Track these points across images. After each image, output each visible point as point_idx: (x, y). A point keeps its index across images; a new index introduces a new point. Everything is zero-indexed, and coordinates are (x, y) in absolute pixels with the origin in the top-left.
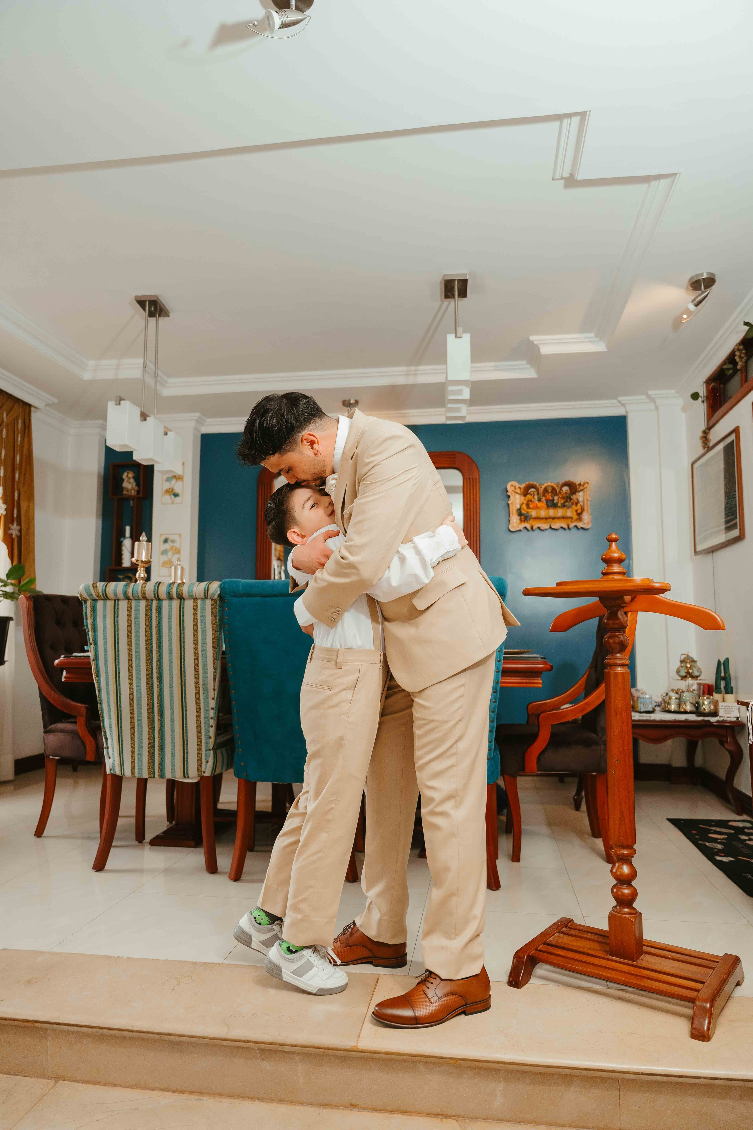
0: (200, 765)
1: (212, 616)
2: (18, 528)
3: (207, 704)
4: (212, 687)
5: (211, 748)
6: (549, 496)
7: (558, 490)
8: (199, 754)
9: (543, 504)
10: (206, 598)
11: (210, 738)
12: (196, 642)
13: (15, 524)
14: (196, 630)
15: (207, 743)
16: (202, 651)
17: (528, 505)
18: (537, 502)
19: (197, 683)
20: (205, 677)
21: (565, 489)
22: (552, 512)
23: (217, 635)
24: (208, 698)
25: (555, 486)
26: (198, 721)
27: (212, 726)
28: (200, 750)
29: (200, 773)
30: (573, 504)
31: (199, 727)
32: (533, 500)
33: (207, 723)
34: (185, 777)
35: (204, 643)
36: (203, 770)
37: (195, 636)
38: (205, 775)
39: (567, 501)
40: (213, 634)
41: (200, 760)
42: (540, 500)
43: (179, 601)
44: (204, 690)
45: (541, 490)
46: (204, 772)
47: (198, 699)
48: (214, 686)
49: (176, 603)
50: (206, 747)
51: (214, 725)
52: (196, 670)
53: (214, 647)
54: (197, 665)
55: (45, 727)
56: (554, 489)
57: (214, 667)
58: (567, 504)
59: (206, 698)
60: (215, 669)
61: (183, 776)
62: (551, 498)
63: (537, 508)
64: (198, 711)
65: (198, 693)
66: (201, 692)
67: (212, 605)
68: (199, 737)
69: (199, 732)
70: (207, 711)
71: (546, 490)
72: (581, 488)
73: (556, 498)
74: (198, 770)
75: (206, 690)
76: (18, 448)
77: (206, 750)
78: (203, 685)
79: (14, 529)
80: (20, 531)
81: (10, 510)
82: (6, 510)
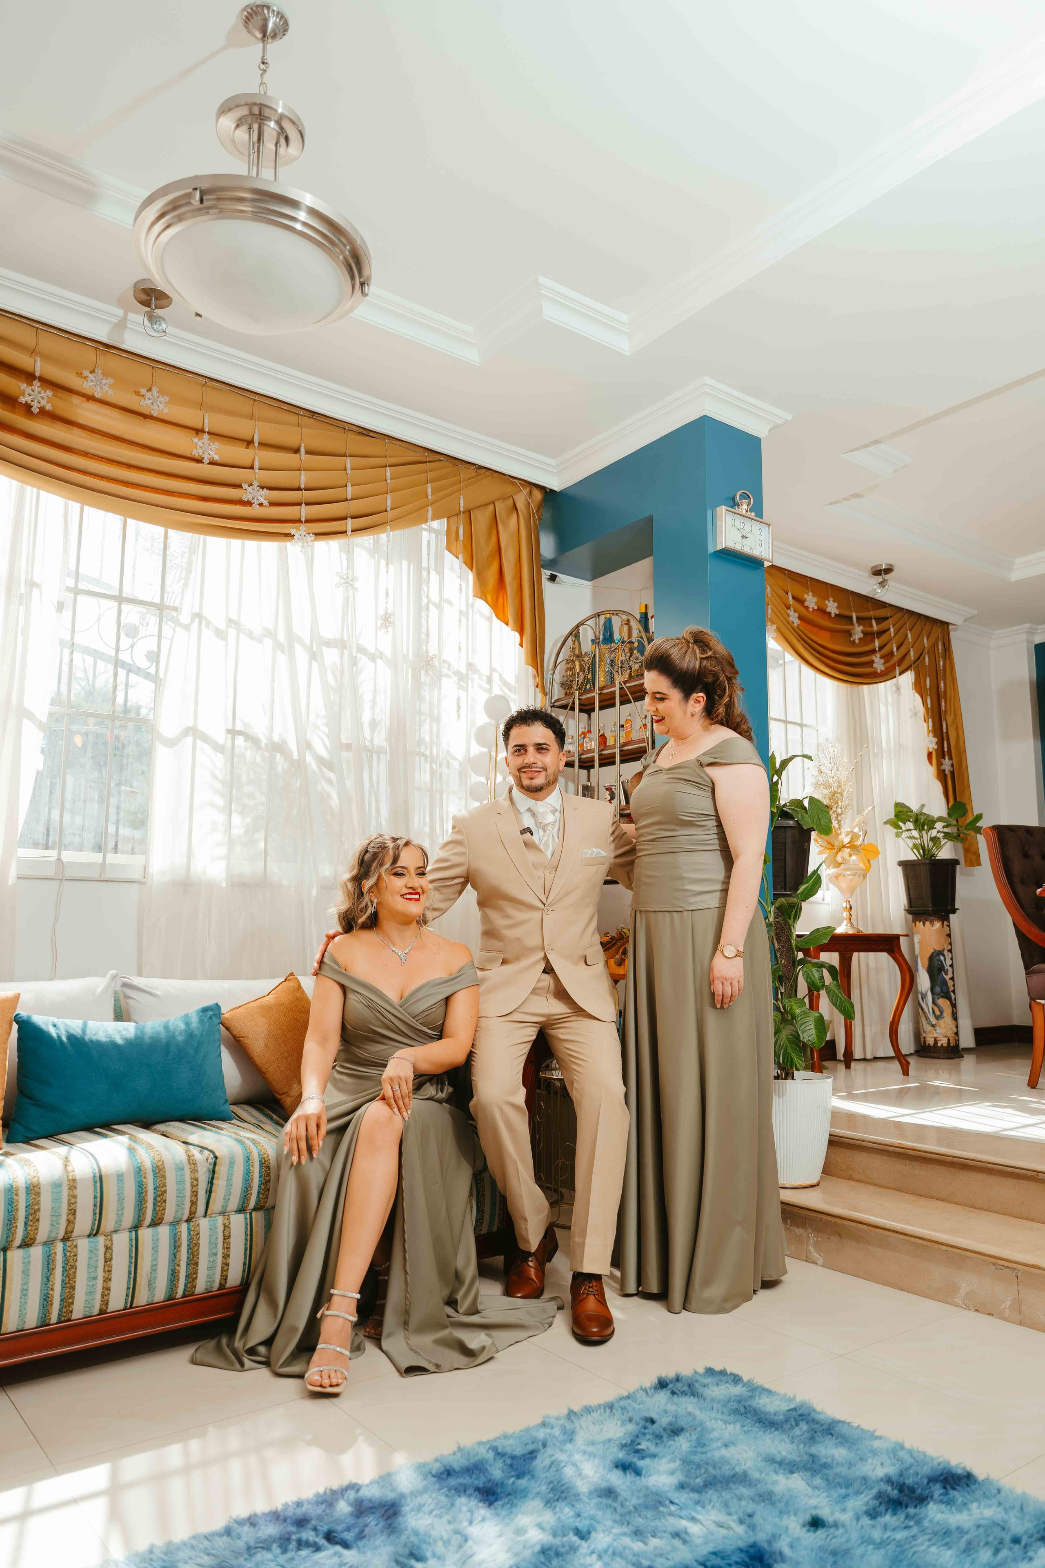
2: (950, 762)
13: (947, 758)
55: (1027, 967)
76: (940, 674)
79: (947, 764)
80: (952, 765)
81: (940, 743)
82: (937, 743)
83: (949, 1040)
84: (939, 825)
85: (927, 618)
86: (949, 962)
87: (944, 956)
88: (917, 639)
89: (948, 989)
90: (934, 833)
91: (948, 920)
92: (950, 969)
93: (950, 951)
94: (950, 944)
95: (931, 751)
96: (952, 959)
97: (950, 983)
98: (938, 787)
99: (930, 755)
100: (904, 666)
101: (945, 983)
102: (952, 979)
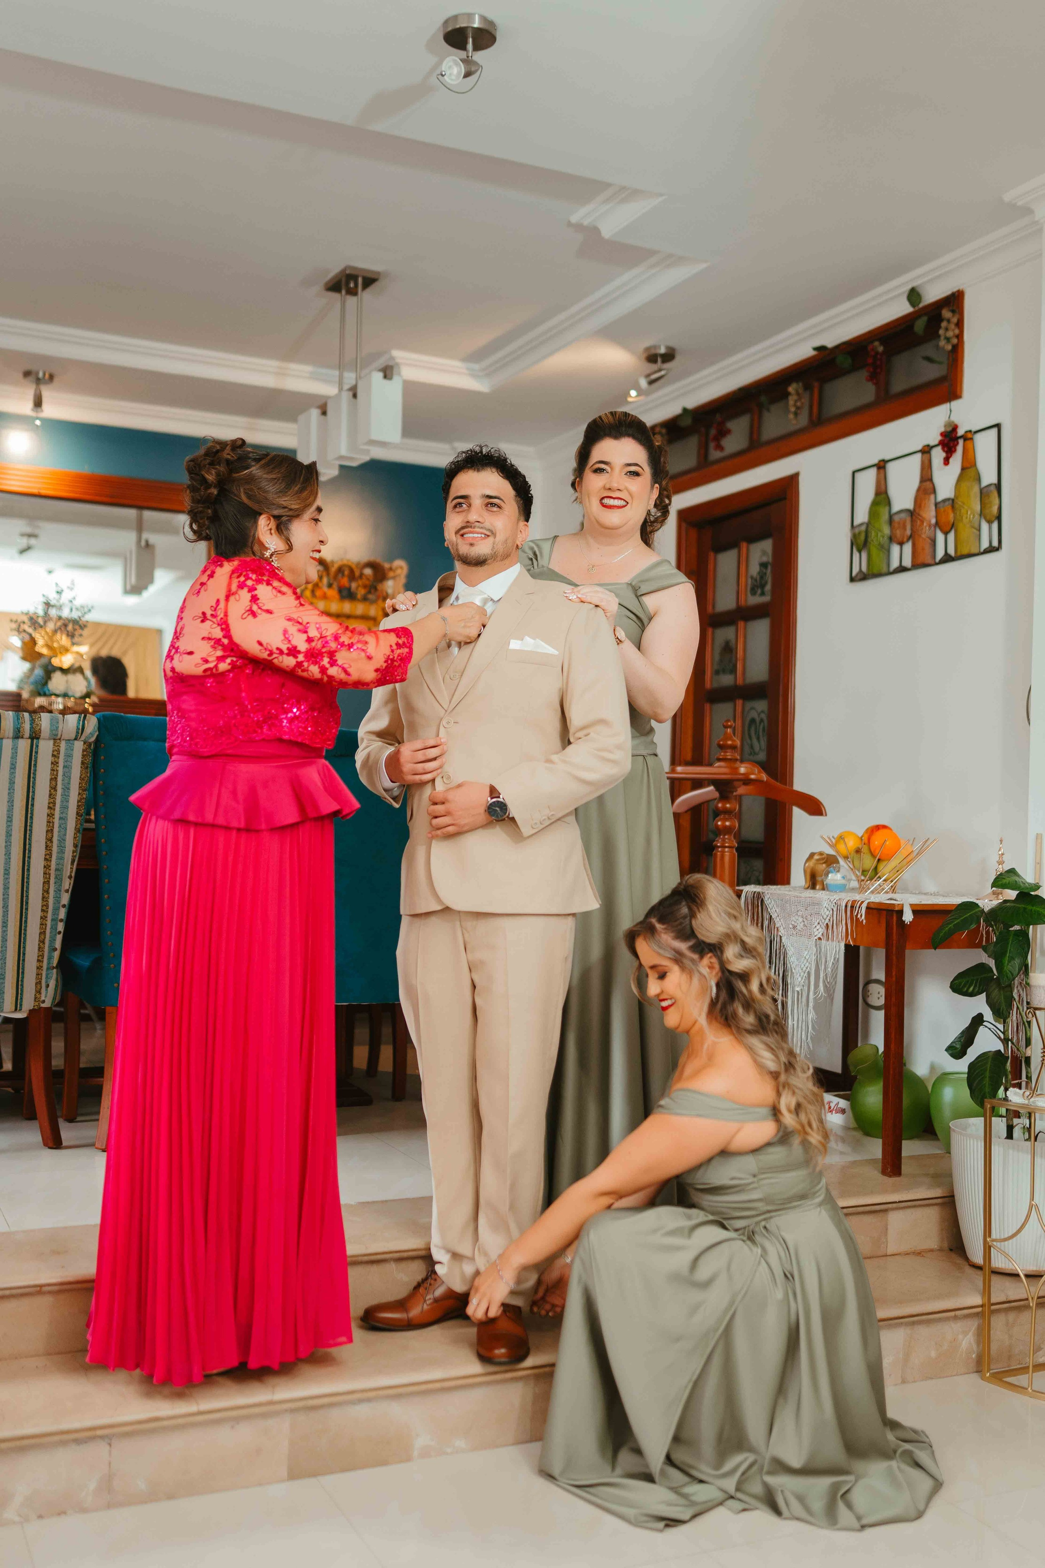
0: (39, 992)
1: (81, 767)
3: (58, 899)
4: (69, 874)
5: (55, 965)
6: (345, 581)
7: (357, 573)
8: (39, 974)
9: (333, 593)
10: (76, 739)
11: (56, 949)
12: (51, 807)
14: (54, 788)
15: (50, 958)
16: (60, 818)
17: (313, 592)
18: (325, 589)
19: (47, 867)
20: (60, 858)
21: (368, 571)
22: (347, 607)
23: (84, 796)
24: (60, 891)
25: (354, 567)
26: (43, 925)
27: (60, 933)
28: (39, 968)
29: (37, 1004)
30: (378, 598)
31: (43, 933)
32: (320, 585)
33: (54, 927)
34: (16, 1009)
35: (64, 808)
36: (43, 998)
37: (52, 796)
38: (43, 1005)
39: (369, 592)
40: (79, 794)
41: (38, 983)
42: (330, 586)
43: (30, 741)
44: (56, 878)
45: (333, 570)
46: (44, 1002)
47: (46, 891)
48: (71, 872)
49: (24, 745)
50: (49, 963)
51: (62, 931)
52: (48, 848)
53: (77, 813)
54: (50, 840)
56: (352, 571)
57: (74, 844)
58: (371, 596)
59: (58, 891)
60: (75, 846)
61: (14, 1008)
62: (347, 585)
63: (325, 597)
64: (44, 910)
65: (46, 882)
66: (52, 881)
67: (84, 751)
68: (40, 949)
69: (42, 941)
70: (56, 910)
71: (340, 570)
72: (391, 574)
73: (354, 585)
74: (35, 998)
75: (59, 880)
77: (48, 969)
78: (57, 870)
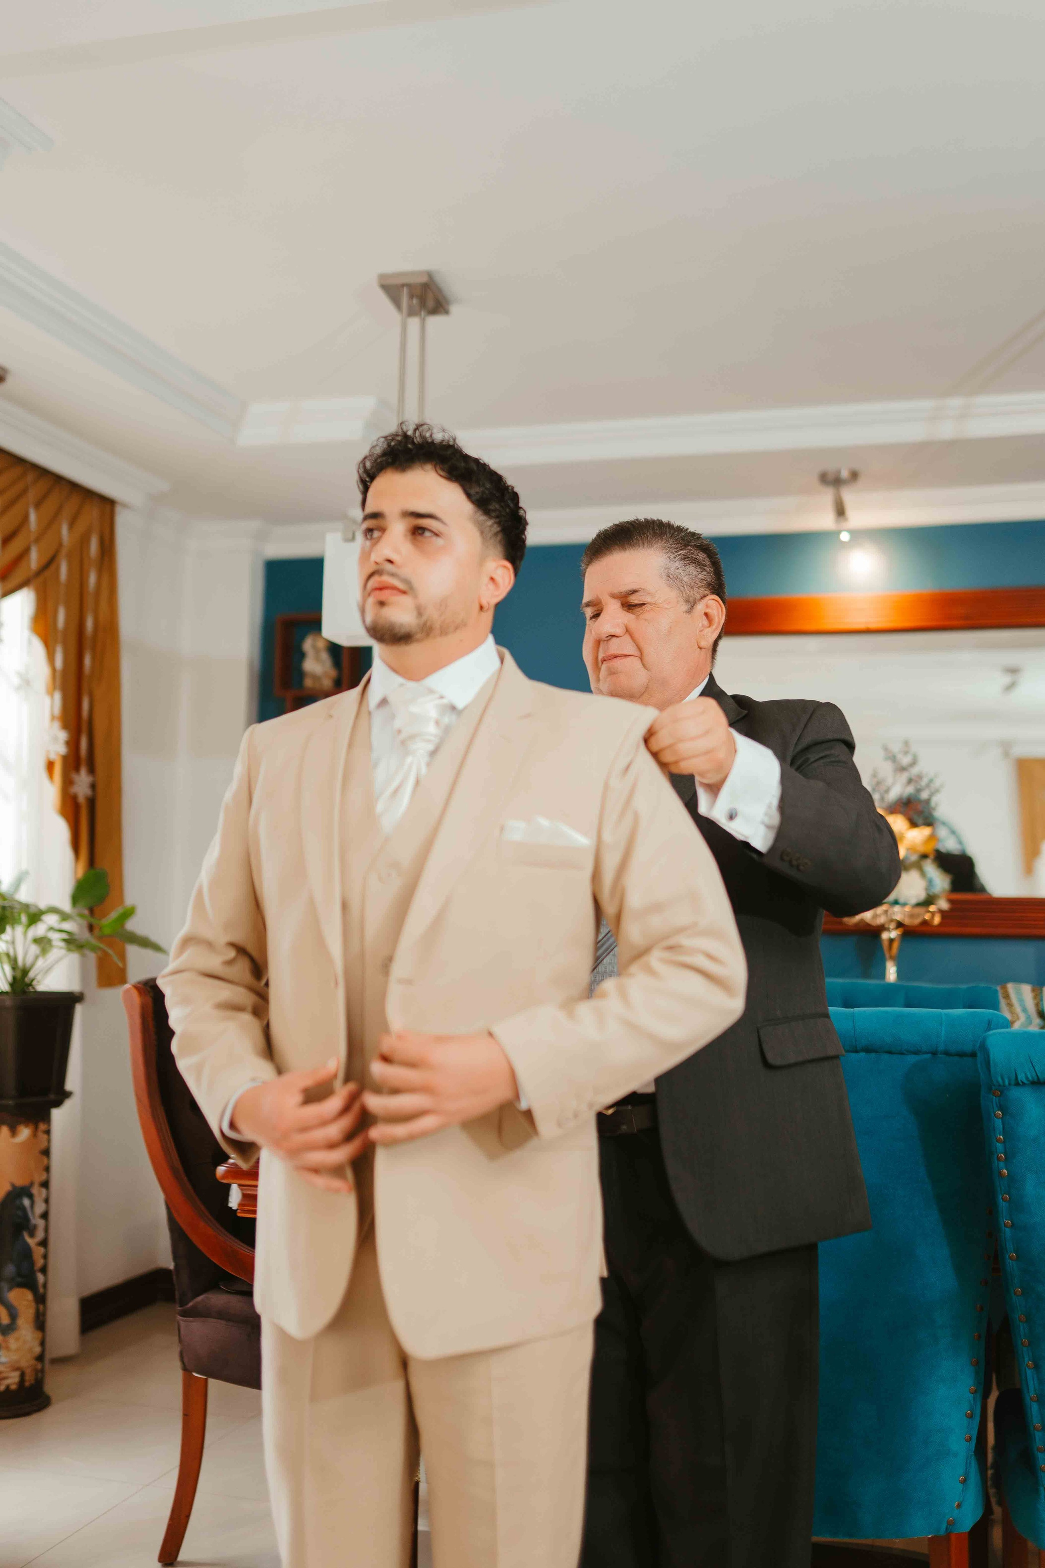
2: (88, 781)
13: (83, 770)
76: (88, 602)
79: (82, 783)
80: (93, 786)
81: (73, 744)
82: (68, 743)
83: (23, 1375)
84: (51, 920)
85: (74, 487)
86: (40, 1208)
87: (31, 1196)
88: (49, 525)
89: (32, 1263)
90: (40, 929)
91: (47, 1119)
92: (41, 1223)
93: (45, 1184)
94: (47, 1169)
95: (53, 756)
96: (47, 1201)
97: (38, 1252)
98: (60, 830)
99: (50, 766)
100: (19, 575)
101: (27, 1253)
102: (44, 1243)
